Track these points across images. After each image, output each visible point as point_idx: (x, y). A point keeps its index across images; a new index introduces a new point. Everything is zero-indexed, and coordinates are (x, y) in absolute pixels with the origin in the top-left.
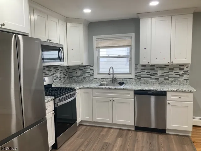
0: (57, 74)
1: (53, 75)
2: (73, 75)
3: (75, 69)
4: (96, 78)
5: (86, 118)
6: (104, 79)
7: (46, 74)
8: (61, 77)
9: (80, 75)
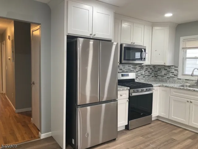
0: (141, 72)
1: (138, 72)
2: (158, 74)
3: (160, 69)
4: (180, 79)
5: (163, 115)
6: (189, 81)
7: (131, 71)
8: (146, 74)
9: (164, 75)
